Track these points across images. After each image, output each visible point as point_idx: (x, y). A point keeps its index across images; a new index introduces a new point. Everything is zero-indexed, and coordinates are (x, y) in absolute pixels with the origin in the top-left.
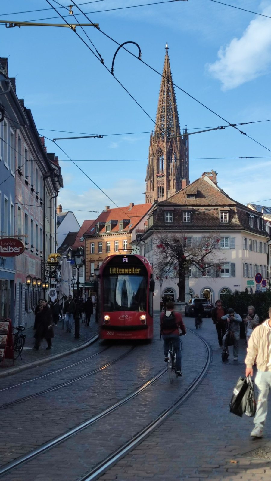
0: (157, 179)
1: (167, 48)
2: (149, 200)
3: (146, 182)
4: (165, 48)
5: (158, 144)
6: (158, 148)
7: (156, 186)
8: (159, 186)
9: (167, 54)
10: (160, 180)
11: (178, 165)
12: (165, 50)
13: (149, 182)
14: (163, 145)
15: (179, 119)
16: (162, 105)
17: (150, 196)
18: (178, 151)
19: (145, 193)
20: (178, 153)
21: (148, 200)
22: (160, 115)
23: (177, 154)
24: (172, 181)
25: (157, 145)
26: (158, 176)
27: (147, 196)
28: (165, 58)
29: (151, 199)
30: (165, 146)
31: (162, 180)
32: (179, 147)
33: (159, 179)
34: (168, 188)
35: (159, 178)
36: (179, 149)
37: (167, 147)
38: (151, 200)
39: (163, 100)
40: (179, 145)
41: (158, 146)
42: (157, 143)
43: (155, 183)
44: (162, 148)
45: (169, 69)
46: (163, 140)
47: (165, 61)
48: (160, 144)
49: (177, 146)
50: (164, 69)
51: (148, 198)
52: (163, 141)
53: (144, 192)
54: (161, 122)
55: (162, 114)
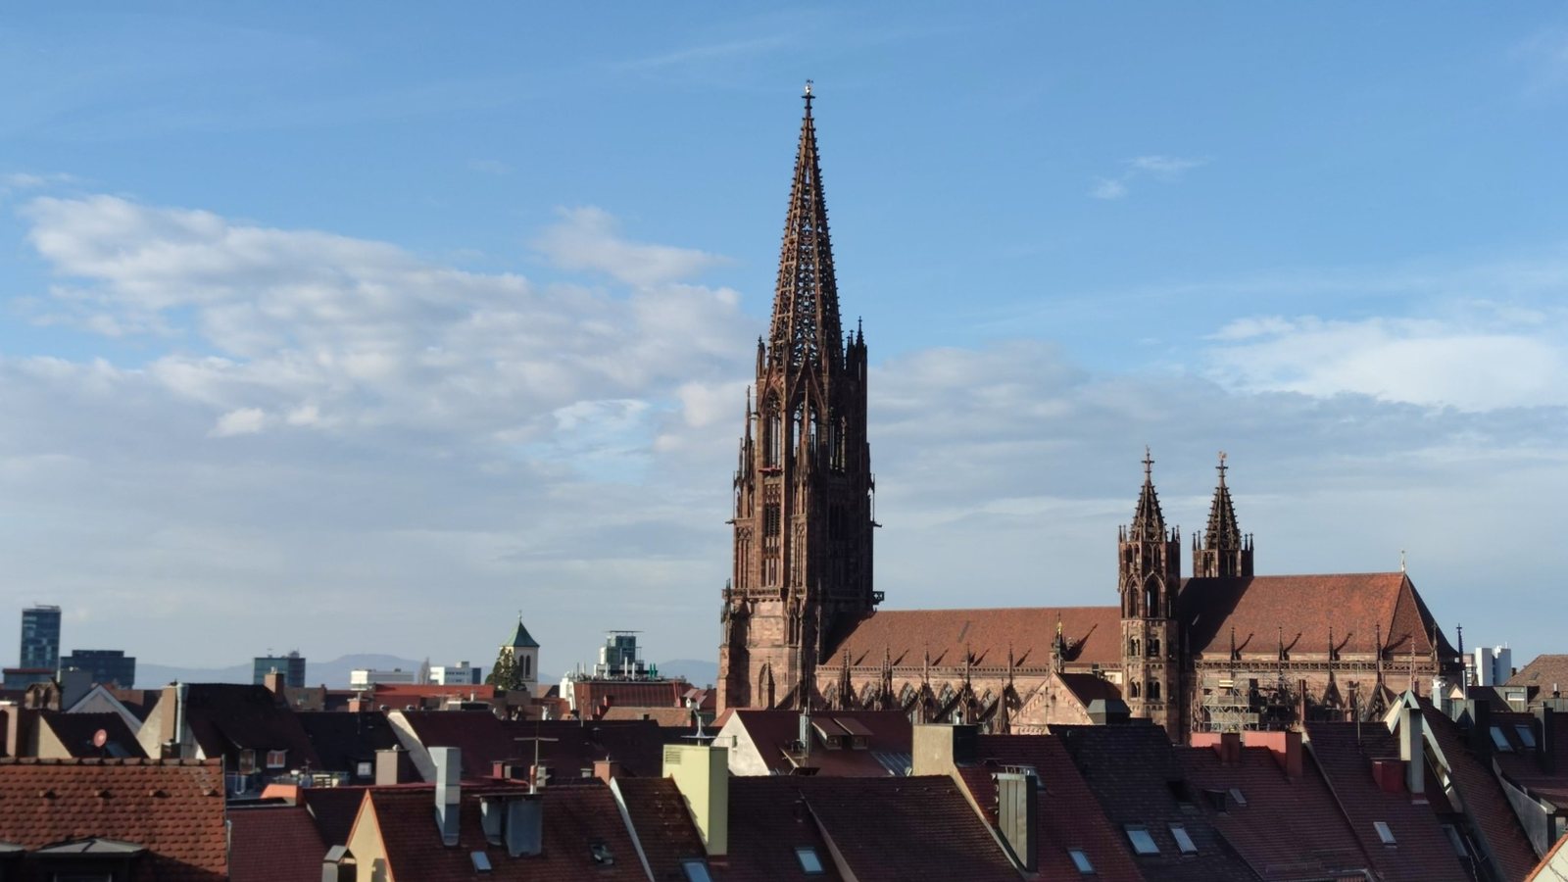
0: (764, 482)
1: (809, 97)
2: (745, 542)
3: (738, 489)
4: (804, 95)
5: (768, 379)
6: (768, 390)
7: (761, 502)
8: (768, 502)
9: (809, 114)
10: (771, 485)
11: (823, 440)
12: (804, 102)
13: (745, 488)
14: (779, 383)
15: (839, 301)
16: (786, 263)
17: (745, 531)
18: (824, 400)
19: (734, 522)
20: (824, 404)
21: (740, 543)
22: (779, 292)
23: (820, 409)
24: (801, 488)
25: (765, 380)
26: (766, 474)
27: (738, 529)
28: (802, 124)
29: (748, 541)
30: (784, 386)
31: (777, 485)
32: (826, 387)
33: (770, 481)
34: (789, 509)
35: (769, 477)
36: (826, 395)
37: (788, 390)
38: (750, 543)
39: (789, 249)
40: (826, 380)
41: (768, 384)
42: (766, 376)
43: (758, 492)
44: (778, 391)
45: (809, 158)
46: (779, 367)
47: (801, 133)
48: (774, 379)
49: (821, 385)
50: (799, 158)
51: (742, 537)
52: (781, 370)
53: (730, 518)
54: (780, 313)
55: (784, 289)
